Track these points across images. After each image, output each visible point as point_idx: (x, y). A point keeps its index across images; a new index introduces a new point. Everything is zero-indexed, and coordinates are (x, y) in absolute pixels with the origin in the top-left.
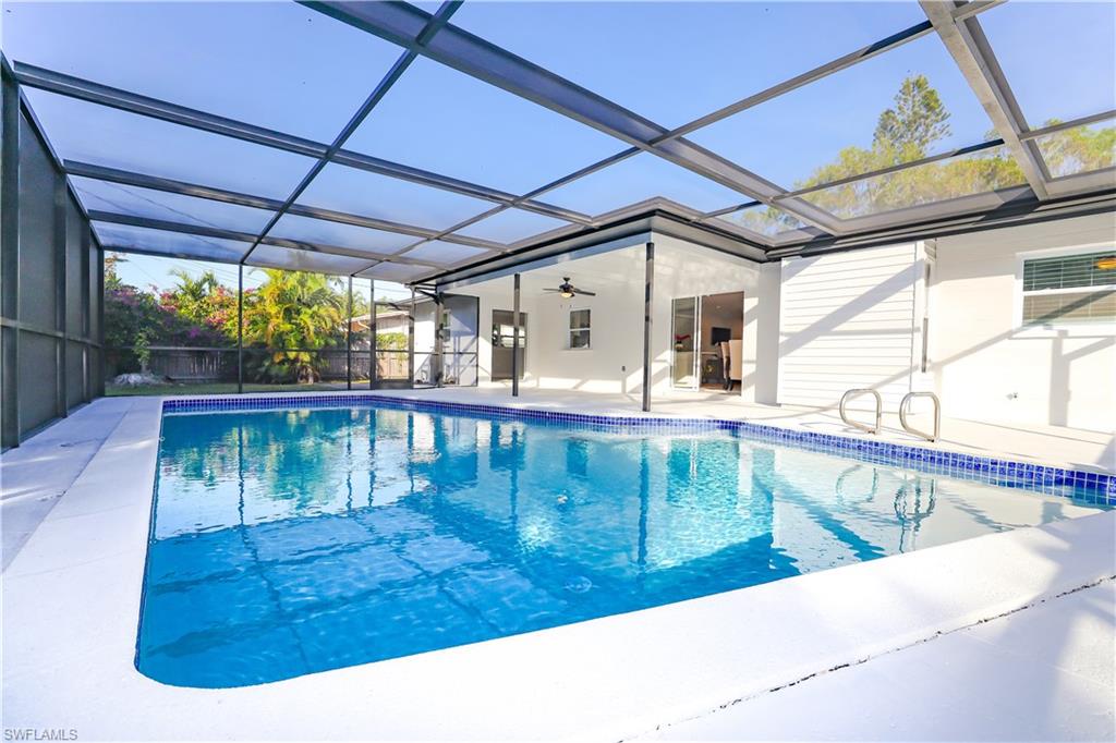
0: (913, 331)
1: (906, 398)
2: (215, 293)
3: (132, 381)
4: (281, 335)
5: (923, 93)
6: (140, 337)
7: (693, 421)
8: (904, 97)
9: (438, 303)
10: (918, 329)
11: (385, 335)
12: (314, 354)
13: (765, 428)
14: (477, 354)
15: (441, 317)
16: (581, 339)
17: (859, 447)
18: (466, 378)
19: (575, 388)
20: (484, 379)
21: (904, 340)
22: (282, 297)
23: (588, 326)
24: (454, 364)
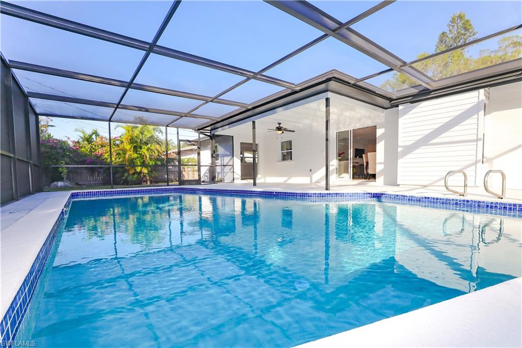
0: (477, 140)
1: (488, 173)
2: (98, 140)
3: (59, 185)
4: (132, 160)
5: (463, 21)
6: (62, 163)
7: (355, 193)
8: (452, 24)
9: (212, 140)
10: (480, 139)
11: (185, 159)
12: (150, 169)
13: (397, 196)
14: (233, 166)
15: (214, 147)
16: (287, 156)
17: (456, 204)
18: (228, 179)
19: (285, 182)
20: (237, 179)
21: (472, 146)
22: (132, 141)
23: (291, 149)
24: (221, 172)
